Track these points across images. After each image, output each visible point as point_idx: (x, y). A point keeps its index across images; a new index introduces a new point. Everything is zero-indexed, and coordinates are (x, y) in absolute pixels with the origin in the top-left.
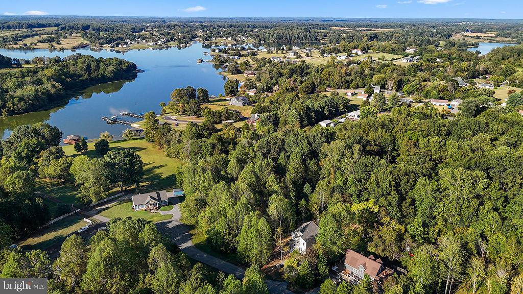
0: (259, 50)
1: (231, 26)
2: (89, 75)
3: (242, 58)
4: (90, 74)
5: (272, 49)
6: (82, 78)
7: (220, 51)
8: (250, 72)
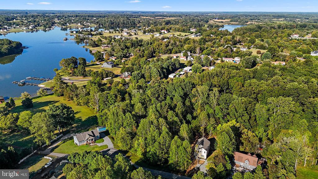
3: (94, 37)
8: (105, 45)
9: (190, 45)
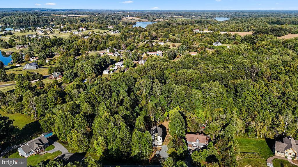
8: (21, 46)
9: (114, 42)
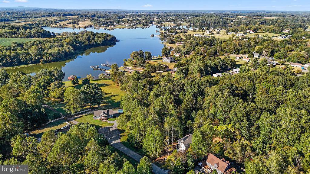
0: (188, 29)
1: (175, 15)
2: (89, 43)
3: (177, 35)
4: (89, 41)
5: (197, 29)
6: (85, 44)
7: (165, 30)
8: (180, 42)
